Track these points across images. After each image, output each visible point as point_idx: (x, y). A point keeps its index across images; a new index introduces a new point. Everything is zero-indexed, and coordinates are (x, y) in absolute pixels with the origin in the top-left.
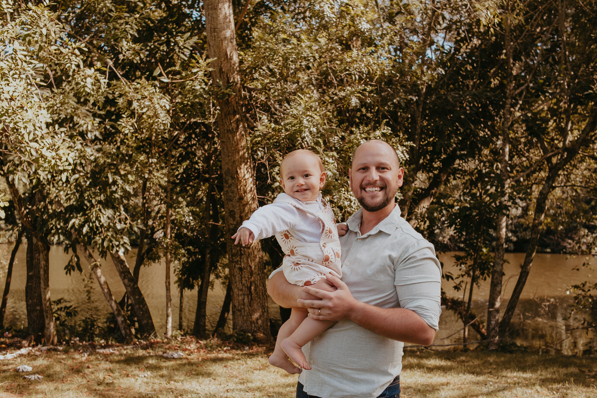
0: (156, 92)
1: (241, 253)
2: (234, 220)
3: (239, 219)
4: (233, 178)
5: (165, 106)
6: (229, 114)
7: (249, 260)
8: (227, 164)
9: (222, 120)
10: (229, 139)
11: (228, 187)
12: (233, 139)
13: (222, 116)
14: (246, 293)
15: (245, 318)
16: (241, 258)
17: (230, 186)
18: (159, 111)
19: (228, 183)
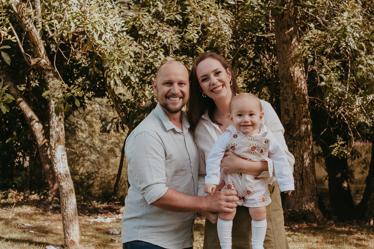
0: (219, 8)
1: (294, 144)
2: (289, 117)
3: (293, 116)
4: (288, 82)
5: (227, 20)
6: (284, 27)
7: (301, 151)
8: (283, 69)
9: (278, 33)
10: (284, 48)
11: (284, 89)
12: (288, 49)
13: (278, 30)
14: (298, 178)
15: (297, 199)
16: (294, 149)
17: (285, 88)
18: (223, 24)
19: (283, 86)
